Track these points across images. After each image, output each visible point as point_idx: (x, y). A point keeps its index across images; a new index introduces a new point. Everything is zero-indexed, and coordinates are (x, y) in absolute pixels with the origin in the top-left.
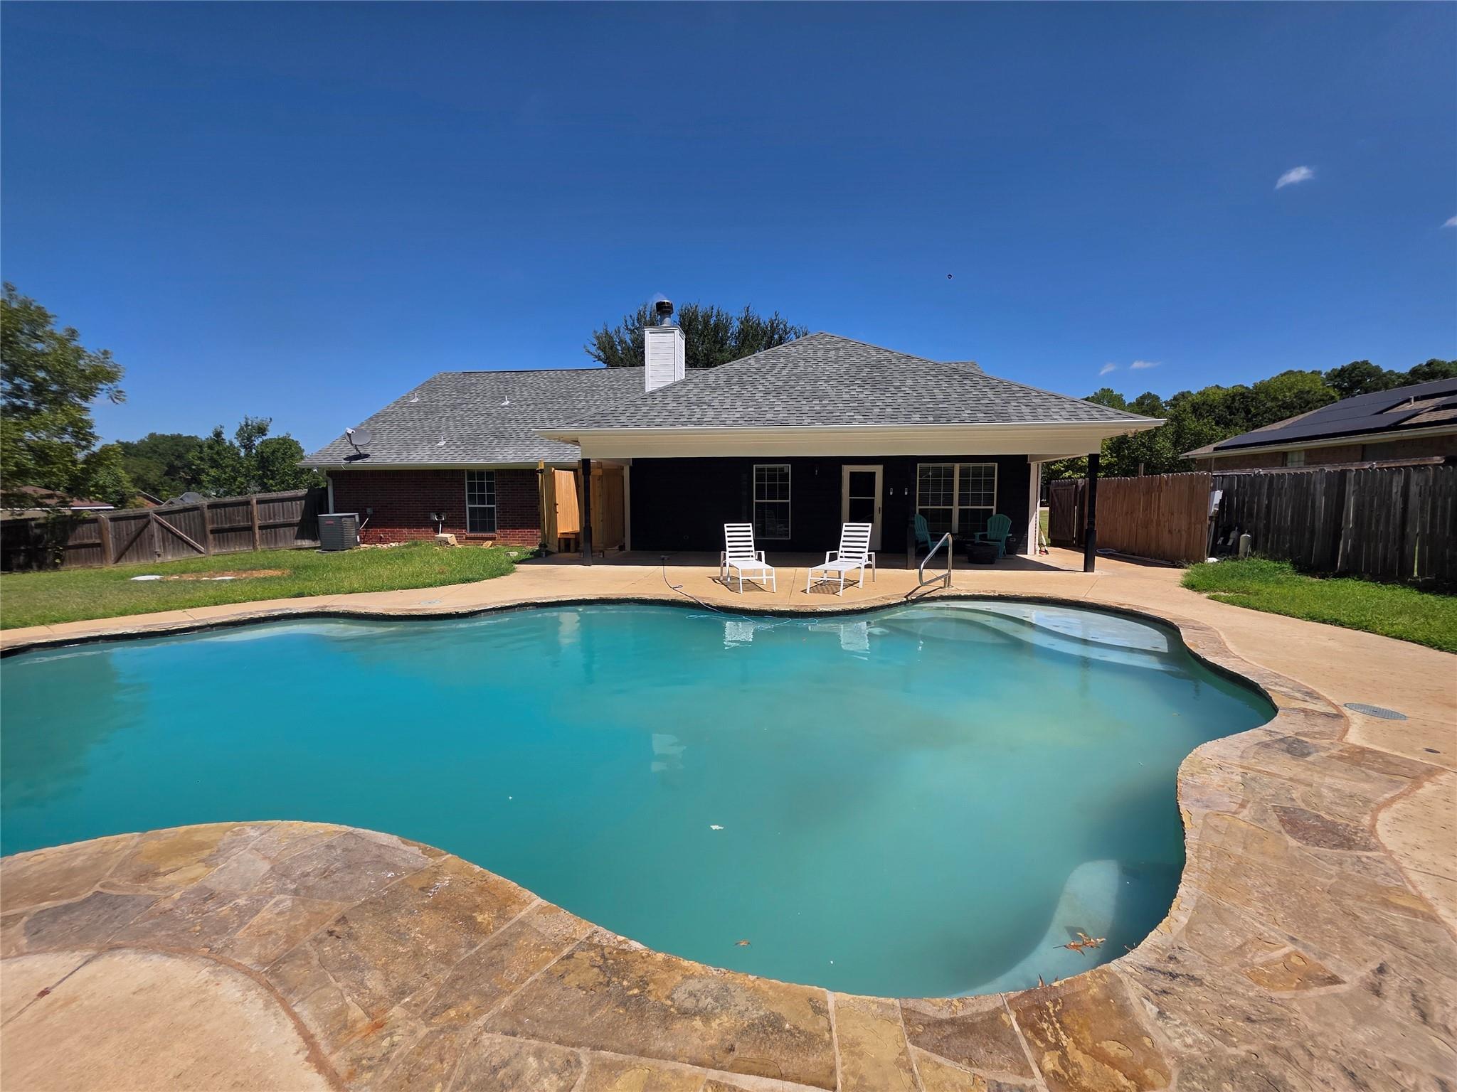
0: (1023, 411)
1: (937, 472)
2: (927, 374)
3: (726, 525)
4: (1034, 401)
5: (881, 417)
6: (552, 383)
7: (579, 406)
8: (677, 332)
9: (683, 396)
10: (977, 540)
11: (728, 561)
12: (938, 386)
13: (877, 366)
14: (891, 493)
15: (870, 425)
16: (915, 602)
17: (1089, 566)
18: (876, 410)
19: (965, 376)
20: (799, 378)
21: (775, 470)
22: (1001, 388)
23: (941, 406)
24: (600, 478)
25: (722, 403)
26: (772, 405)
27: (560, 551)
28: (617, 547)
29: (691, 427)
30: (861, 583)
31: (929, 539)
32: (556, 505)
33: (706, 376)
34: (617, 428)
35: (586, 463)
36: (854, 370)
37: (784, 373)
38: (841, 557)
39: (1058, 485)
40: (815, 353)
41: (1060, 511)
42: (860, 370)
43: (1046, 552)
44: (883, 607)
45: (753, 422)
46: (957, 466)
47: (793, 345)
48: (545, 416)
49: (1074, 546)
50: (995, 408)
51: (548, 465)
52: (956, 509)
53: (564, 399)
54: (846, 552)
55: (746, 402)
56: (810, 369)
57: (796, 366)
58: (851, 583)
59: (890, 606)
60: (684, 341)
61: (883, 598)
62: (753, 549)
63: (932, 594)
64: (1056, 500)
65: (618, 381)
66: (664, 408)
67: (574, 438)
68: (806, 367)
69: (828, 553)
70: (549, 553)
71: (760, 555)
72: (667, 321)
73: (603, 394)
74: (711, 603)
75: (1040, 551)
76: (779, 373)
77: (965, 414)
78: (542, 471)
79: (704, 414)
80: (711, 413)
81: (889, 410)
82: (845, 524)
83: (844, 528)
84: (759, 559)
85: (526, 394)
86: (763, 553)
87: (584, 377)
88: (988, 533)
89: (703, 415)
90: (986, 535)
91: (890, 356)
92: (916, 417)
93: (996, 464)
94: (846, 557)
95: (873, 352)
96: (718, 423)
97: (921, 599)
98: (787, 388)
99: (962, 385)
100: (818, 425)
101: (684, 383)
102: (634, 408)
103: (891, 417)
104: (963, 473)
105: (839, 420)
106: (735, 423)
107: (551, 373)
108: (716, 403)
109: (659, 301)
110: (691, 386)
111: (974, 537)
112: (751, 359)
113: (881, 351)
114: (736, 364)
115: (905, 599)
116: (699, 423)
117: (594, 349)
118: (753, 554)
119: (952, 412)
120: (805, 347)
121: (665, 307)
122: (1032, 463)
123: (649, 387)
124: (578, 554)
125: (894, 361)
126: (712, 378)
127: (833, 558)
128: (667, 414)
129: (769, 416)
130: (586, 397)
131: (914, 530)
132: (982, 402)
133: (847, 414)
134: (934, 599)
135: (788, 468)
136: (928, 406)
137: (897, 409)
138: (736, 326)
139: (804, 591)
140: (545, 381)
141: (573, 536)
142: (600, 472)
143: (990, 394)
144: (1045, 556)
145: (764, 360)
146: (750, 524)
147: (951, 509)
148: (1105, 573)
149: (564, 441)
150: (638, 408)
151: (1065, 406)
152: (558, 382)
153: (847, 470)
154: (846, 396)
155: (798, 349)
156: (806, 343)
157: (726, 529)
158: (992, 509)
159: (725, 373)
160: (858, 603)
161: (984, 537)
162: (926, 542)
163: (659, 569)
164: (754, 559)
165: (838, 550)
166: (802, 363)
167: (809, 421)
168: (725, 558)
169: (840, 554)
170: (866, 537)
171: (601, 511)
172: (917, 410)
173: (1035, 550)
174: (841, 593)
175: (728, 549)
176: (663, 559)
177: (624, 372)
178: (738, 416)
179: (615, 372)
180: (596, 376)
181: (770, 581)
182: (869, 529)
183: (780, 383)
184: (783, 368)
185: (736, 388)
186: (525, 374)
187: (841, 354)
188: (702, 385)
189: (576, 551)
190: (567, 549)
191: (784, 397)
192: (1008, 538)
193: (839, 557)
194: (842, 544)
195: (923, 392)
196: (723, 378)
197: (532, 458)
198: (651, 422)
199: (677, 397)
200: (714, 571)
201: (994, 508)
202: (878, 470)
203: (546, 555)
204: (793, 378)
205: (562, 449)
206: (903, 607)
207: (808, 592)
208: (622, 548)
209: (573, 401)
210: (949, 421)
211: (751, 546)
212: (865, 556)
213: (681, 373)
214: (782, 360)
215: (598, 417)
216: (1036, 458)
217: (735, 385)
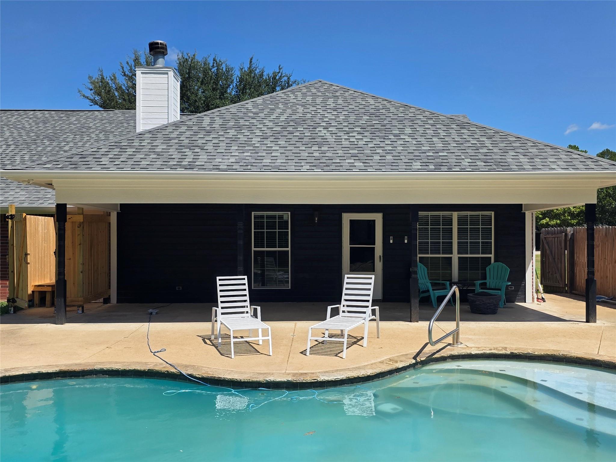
0: (521, 160)
1: (436, 221)
2: (425, 123)
3: (218, 278)
4: (530, 150)
5: (382, 165)
6: (37, 124)
7: (67, 148)
8: (171, 74)
9: (174, 138)
10: (478, 290)
11: (220, 317)
12: (437, 135)
13: (375, 114)
14: (391, 241)
15: (372, 173)
16: (424, 363)
17: (590, 316)
18: (377, 157)
19: (462, 126)
20: (297, 123)
21: (274, 217)
22: (497, 138)
23: (440, 154)
24: (81, 225)
25: (216, 146)
26: (269, 151)
27: (30, 306)
28: (102, 300)
29: (180, 171)
30: (365, 342)
31: (431, 289)
32: (26, 255)
33: (201, 120)
34: (97, 171)
35: (61, 209)
36: (352, 118)
37: (283, 118)
38: (344, 312)
39: (548, 233)
40: (314, 100)
41: (550, 258)
42: (358, 118)
43: (543, 299)
44: (391, 372)
45: (249, 167)
46: (455, 215)
47: (293, 92)
48: (27, 157)
49: (566, 292)
50: (494, 157)
51: (20, 210)
52: (455, 257)
53: (51, 140)
54: (348, 306)
55: (242, 147)
56: (309, 116)
57: (295, 112)
58: (356, 341)
59: (398, 370)
60: (179, 84)
61: (390, 360)
62: (248, 304)
63: (443, 353)
64: (547, 247)
65: (111, 124)
66: (153, 150)
67: (48, 180)
68: (305, 114)
69: (329, 308)
70: (17, 309)
71: (255, 310)
72: (161, 62)
73: (93, 135)
74: (195, 374)
75: (538, 298)
76: (278, 118)
77: (465, 163)
78: (12, 217)
79: (196, 156)
80: (203, 157)
81: (389, 157)
82: (346, 276)
83: (346, 280)
84: (255, 315)
85: (7, 134)
86: (259, 308)
87: (74, 119)
88: (487, 281)
89: (195, 159)
90: (485, 284)
91: (388, 105)
92: (417, 165)
93: (493, 213)
94: (349, 312)
95: (372, 102)
96: (211, 167)
97: (431, 360)
98: (285, 133)
99: (460, 135)
100: (318, 173)
101: (176, 125)
102: (118, 150)
103: (392, 164)
104: (462, 221)
105: (338, 168)
106: (230, 168)
107: (38, 113)
108: (209, 147)
109: (152, 41)
110: (184, 128)
111: (474, 285)
112: (249, 104)
113: (380, 100)
114: (233, 108)
115: (414, 361)
116: (190, 167)
117: (89, 94)
118: (248, 309)
119: (452, 160)
120: (304, 95)
121: (158, 48)
122: (526, 212)
123: (140, 128)
124: (52, 309)
125: (392, 109)
126: (207, 121)
127: (336, 312)
128: (155, 156)
129: (267, 161)
130: (74, 139)
131: (416, 280)
132: (481, 151)
133: (347, 161)
134: (443, 359)
135: (287, 215)
136: (428, 154)
137: (397, 157)
138: (236, 74)
139: (303, 353)
140: (31, 121)
141: (50, 289)
142: (80, 218)
143: (488, 143)
144: (542, 303)
145: (261, 105)
146: (246, 277)
147: (451, 257)
148: (607, 324)
149: (35, 184)
150: (123, 149)
151: (561, 156)
152: (45, 123)
153: (347, 218)
154: (345, 143)
155: (296, 96)
156: (304, 90)
157: (219, 283)
158: (490, 258)
159: (221, 116)
160: (364, 367)
161: (484, 286)
162: (428, 291)
163: (143, 327)
164: (249, 315)
165: (340, 304)
166: (301, 109)
167: (308, 167)
168: (216, 316)
169: (342, 309)
170: (370, 289)
171: (81, 261)
172: (417, 158)
173: (533, 298)
174: (344, 354)
175: (220, 305)
176: (151, 313)
177: (118, 114)
178: (234, 160)
179: (109, 115)
180: (88, 118)
181: (266, 342)
182: (372, 281)
183: (278, 129)
184: (282, 114)
185: (232, 132)
186: (9, 113)
187: (340, 101)
188: (195, 128)
189: (53, 305)
190: (42, 303)
191: (282, 142)
192: (507, 286)
193: (341, 312)
194: (344, 297)
195: (422, 139)
196: (218, 121)
197: (6, 202)
198: (136, 165)
199: (168, 139)
200: (203, 327)
201: (492, 256)
202: (378, 218)
203: (15, 312)
204: (292, 123)
205: (43, 192)
206: (411, 371)
207: (308, 354)
208: (107, 301)
209: (60, 143)
210: (450, 170)
211: (245, 301)
212: (369, 311)
213: (175, 115)
214: (281, 106)
215: (76, 159)
216: (531, 207)
217: (231, 128)
